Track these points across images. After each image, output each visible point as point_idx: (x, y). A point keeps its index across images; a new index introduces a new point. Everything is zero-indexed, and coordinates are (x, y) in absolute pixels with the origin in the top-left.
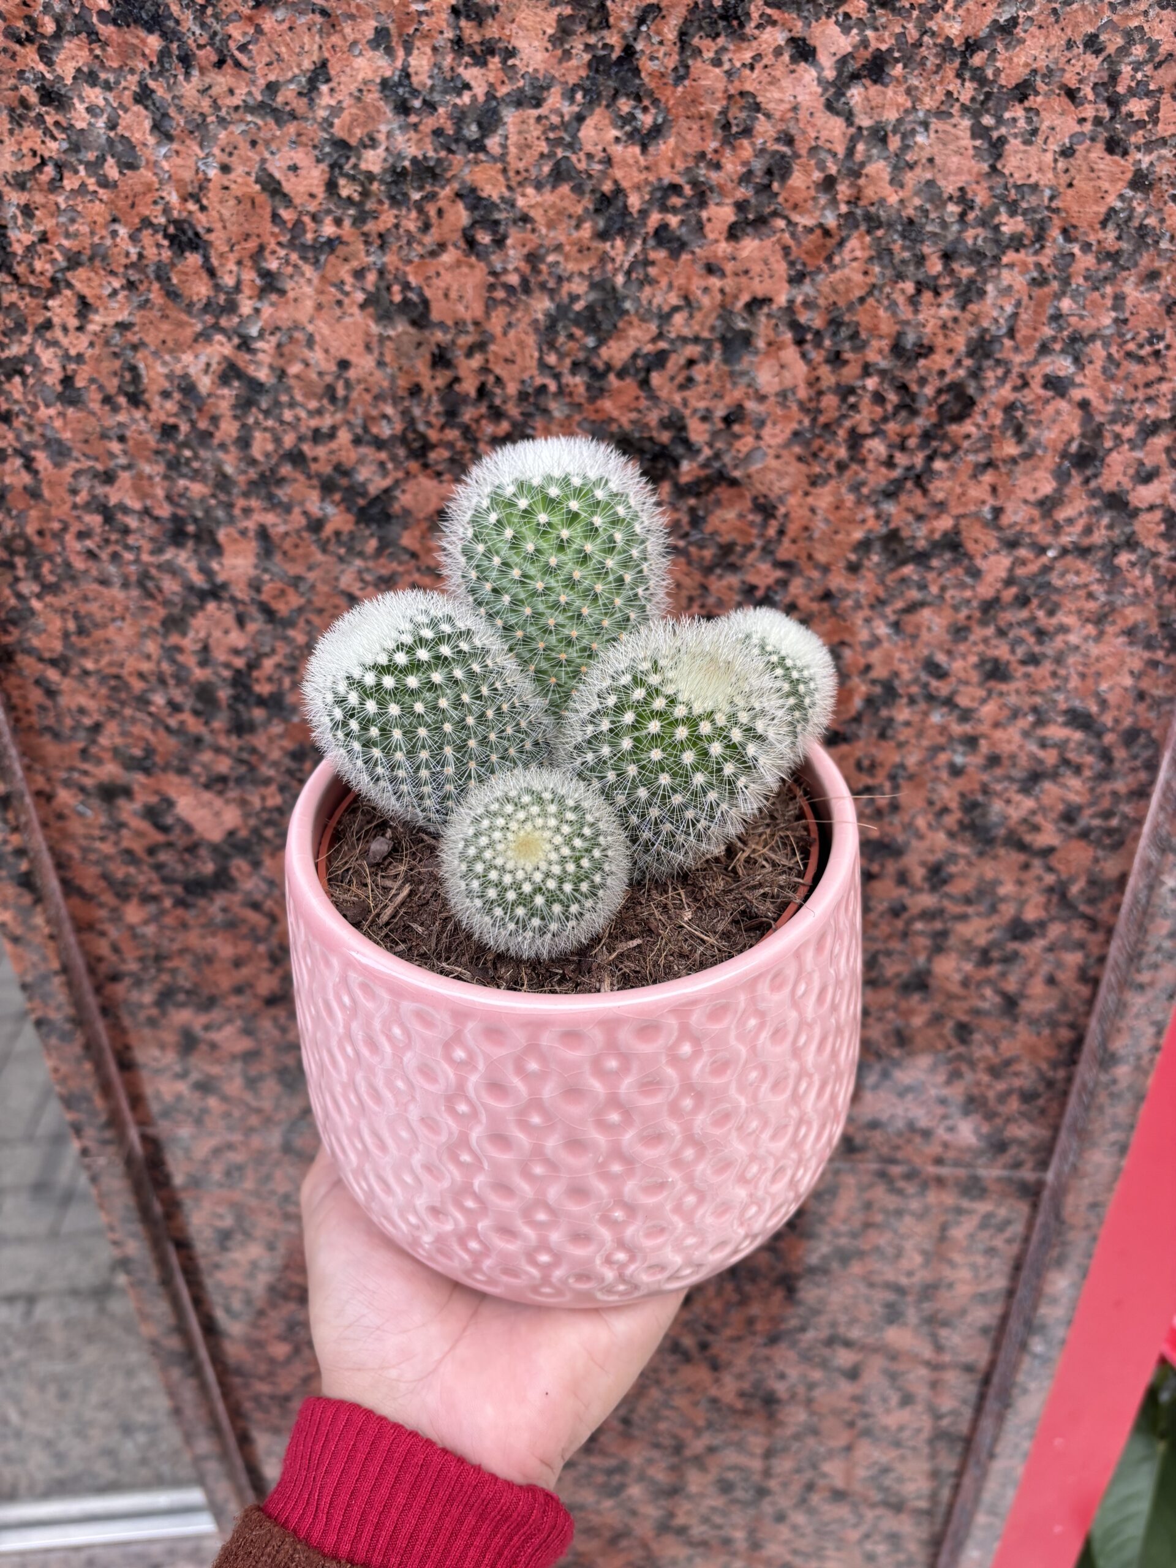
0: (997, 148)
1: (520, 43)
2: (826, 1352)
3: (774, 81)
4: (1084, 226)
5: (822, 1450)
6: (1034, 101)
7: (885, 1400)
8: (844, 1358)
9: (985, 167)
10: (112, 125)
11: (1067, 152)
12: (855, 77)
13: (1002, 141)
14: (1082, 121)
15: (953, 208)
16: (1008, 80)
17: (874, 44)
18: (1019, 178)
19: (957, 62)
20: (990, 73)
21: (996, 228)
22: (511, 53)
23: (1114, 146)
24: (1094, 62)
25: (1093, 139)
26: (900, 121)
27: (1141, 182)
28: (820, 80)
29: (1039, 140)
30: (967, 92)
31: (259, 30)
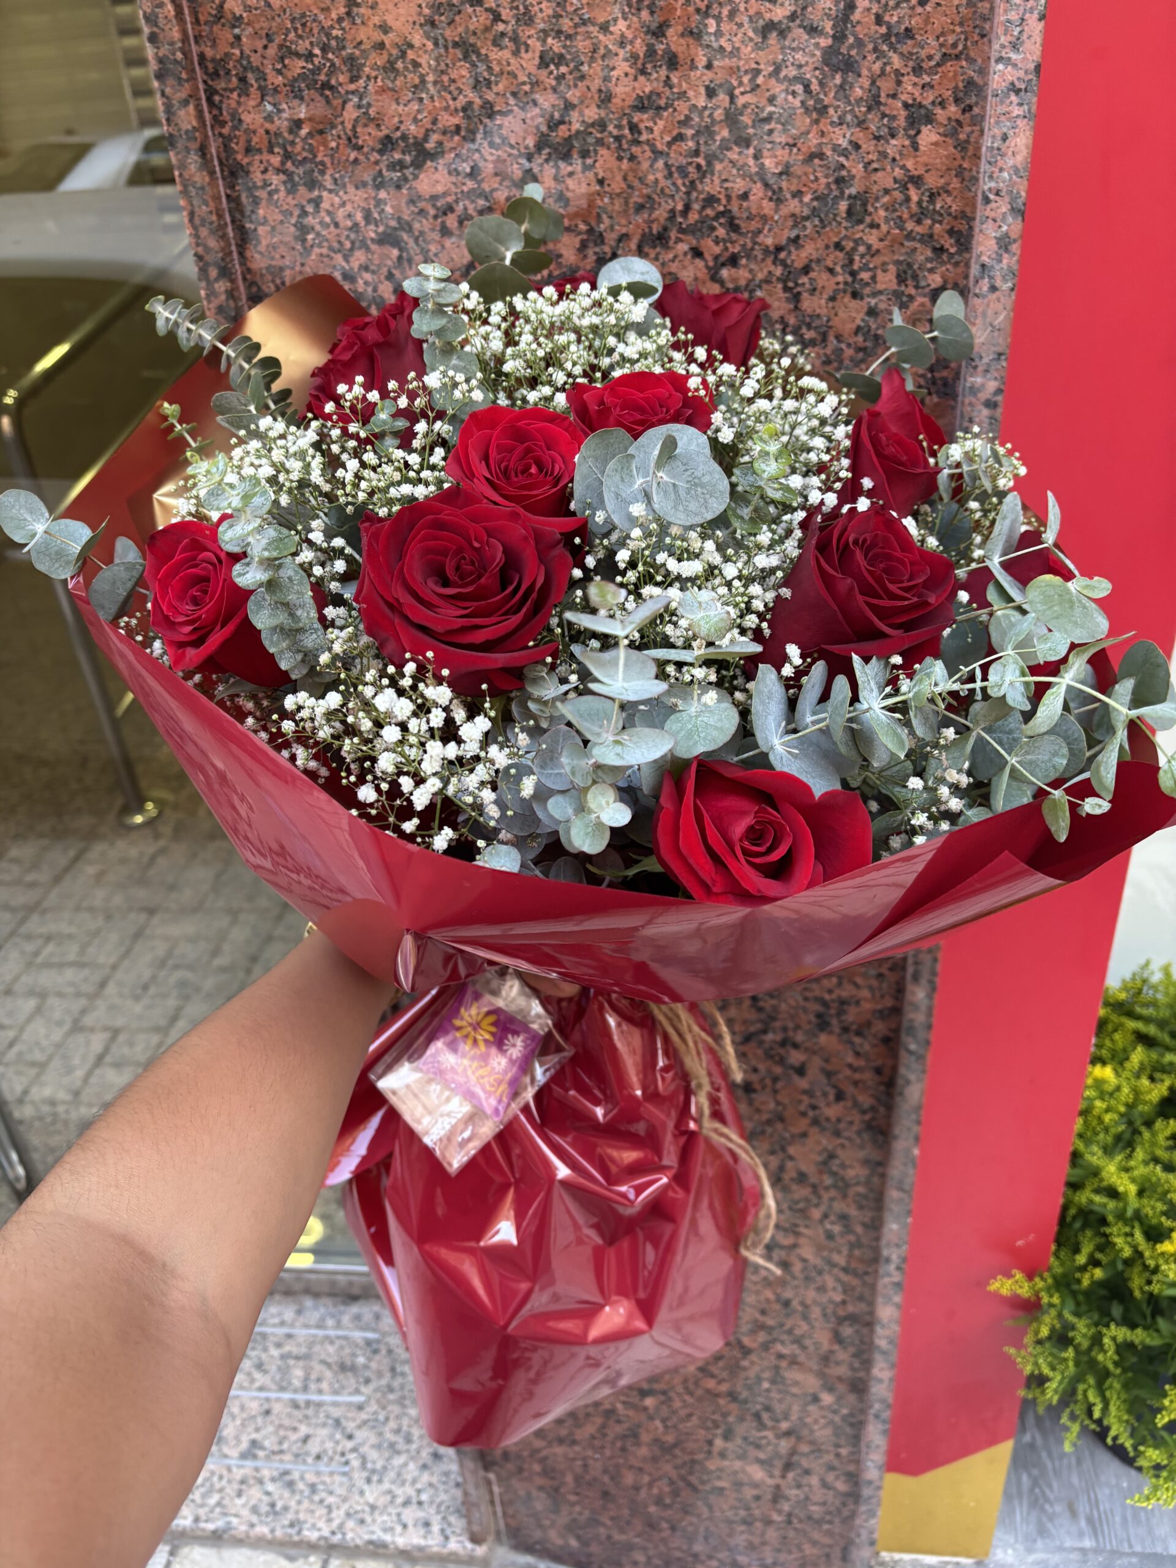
0: (796, 298)
1: (564, 252)
2: (782, 1051)
3: (684, 267)
4: (846, 335)
5: (787, 1135)
6: (812, 275)
7: (825, 1095)
8: (796, 1057)
9: (792, 306)
10: (375, 290)
11: (832, 299)
12: (723, 265)
13: (799, 293)
14: (838, 283)
15: (778, 326)
16: (798, 265)
17: (731, 250)
18: (809, 311)
19: (772, 257)
20: (789, 262)
21: (802, 336)
22: (560, 256)
23: (855, 295)
24: (841, 255)
25: (845, 291)
26: (747, 285)
27: (872, 312)
28: (707, 267)
29: (817, 293)
30: (778, 271)
31: (443, 247)
